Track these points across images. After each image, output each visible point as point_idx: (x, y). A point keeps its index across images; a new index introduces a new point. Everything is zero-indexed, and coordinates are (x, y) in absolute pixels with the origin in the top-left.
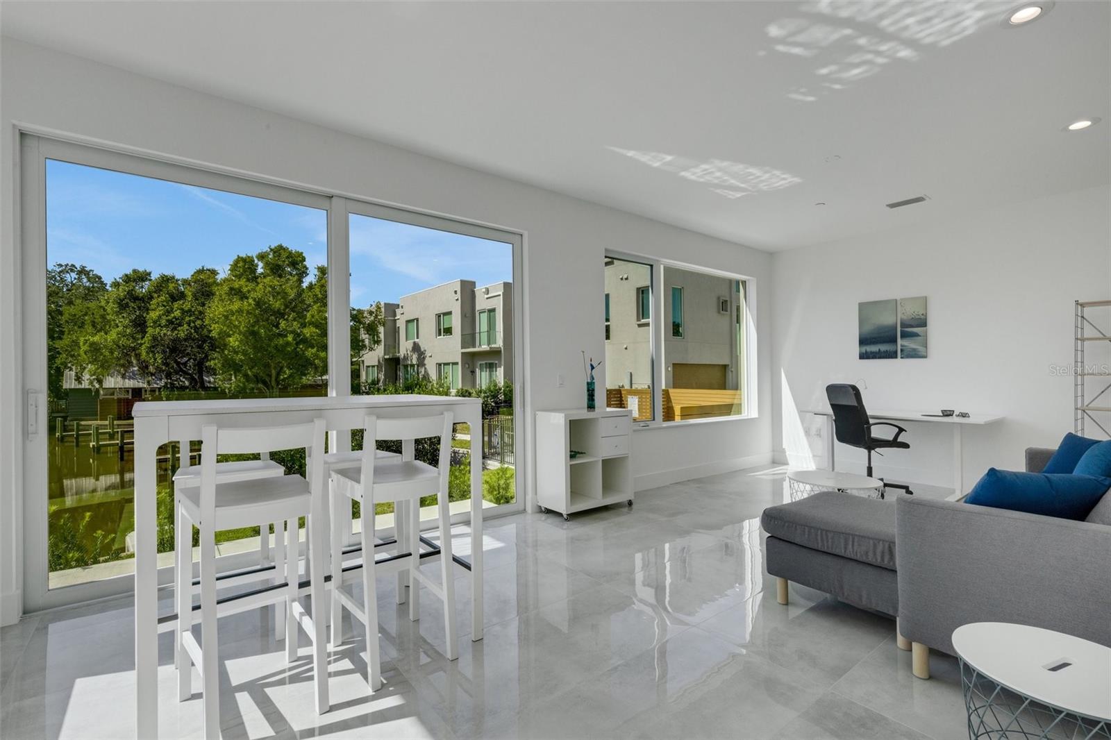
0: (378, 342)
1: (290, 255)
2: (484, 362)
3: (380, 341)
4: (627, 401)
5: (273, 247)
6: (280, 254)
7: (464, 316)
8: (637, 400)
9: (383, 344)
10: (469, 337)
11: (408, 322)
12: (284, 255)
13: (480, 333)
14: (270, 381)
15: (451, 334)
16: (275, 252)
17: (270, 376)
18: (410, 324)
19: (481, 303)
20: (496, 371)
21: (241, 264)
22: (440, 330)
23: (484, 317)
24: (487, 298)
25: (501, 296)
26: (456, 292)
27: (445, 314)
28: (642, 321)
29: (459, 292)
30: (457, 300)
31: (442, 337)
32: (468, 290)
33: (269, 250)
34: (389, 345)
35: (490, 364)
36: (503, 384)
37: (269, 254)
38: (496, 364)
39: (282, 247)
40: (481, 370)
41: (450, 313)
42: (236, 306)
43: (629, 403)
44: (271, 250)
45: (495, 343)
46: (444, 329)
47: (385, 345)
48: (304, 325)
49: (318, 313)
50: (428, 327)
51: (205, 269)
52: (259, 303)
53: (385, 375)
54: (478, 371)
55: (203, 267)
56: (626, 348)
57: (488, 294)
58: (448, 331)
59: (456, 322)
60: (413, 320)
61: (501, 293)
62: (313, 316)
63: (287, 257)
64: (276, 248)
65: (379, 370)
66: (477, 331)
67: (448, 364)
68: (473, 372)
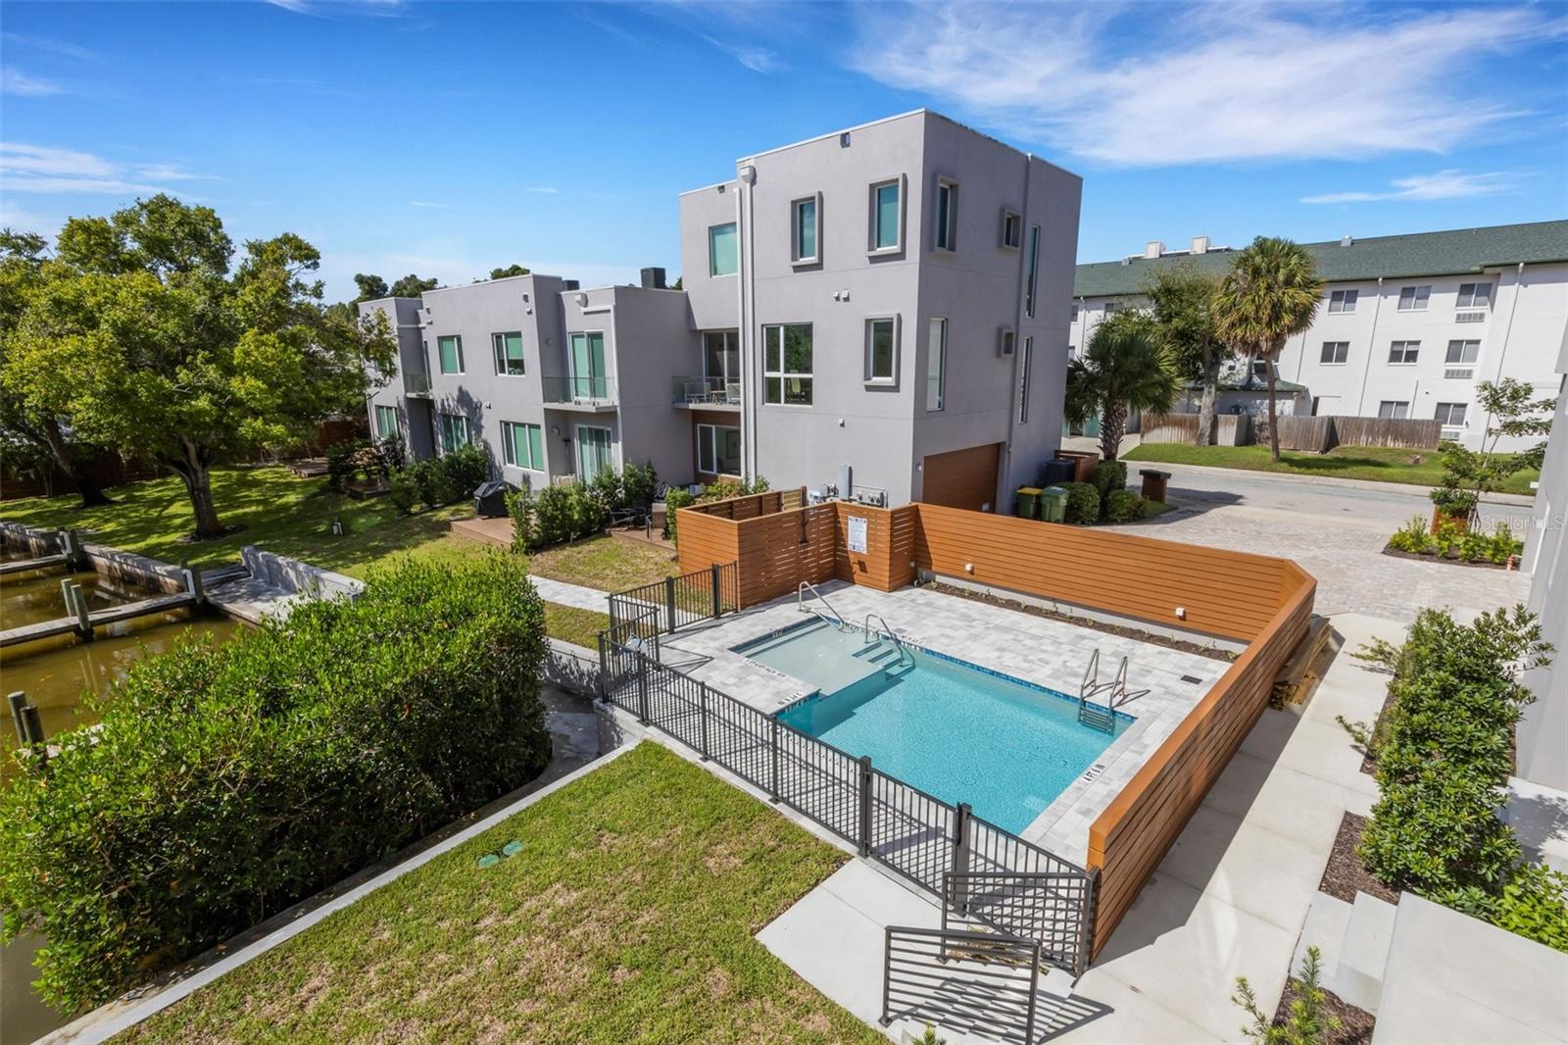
0: (391, 373)
1: (185, 218)
2: (585, 426)
3: (395, 369)
4: (847, 524)
5: (145, 201)
6: (163, 216)
7: (544, 342)
8: (865, 525)
9: (401, 374)
10: (557, 384)
11: (441, 339)
12: (173, 219)
13: (576, 378)
14: (189, 461)
15: (523, 372)
16: (151, 212)
17: (186, 450)
18: (446, 344)
19: (576, 320)
20: (609, 447)
21: (80, 237)
22: (502, 362)
23: (582, 346)
24: (586, 313)
25: (612, 314)
26: (526, 298)
27: (509, 335)
28: (875, 379)
29: (532, 299)
30: (530, 313)
31: (506, 375)
32: (551, 295)
33: (138, 208)
34: (412, 375)
35: (597, 431)
36: (622, 471)
37: (140, 215)
38: (608, 432)
39: (166, 199)
40: (582, 441)
41: (518, 335)
42: (70, 344)
43: (850, 528)
44: (143, 207)
45: (605, 396)
46: (509, 361)
47: (405, 375)
48: (229, 371)
49: (257, 347)
50: (480, 354)
51: (12, 234)
52: (123, 331)
53: (411, 428)
54: (576, 442)
55: (8, 233)
56: (842, 425)
57: (586, 305)
58: (518, 365)
59: (530, 350)
60: (451, 338)
61: (610, 306)
62: (247, 354)
63: (180, 224)
64: (151, 202)
65: (400, 417)
66: (572, 374)
67: (523, 425)
68: (568, 441)
